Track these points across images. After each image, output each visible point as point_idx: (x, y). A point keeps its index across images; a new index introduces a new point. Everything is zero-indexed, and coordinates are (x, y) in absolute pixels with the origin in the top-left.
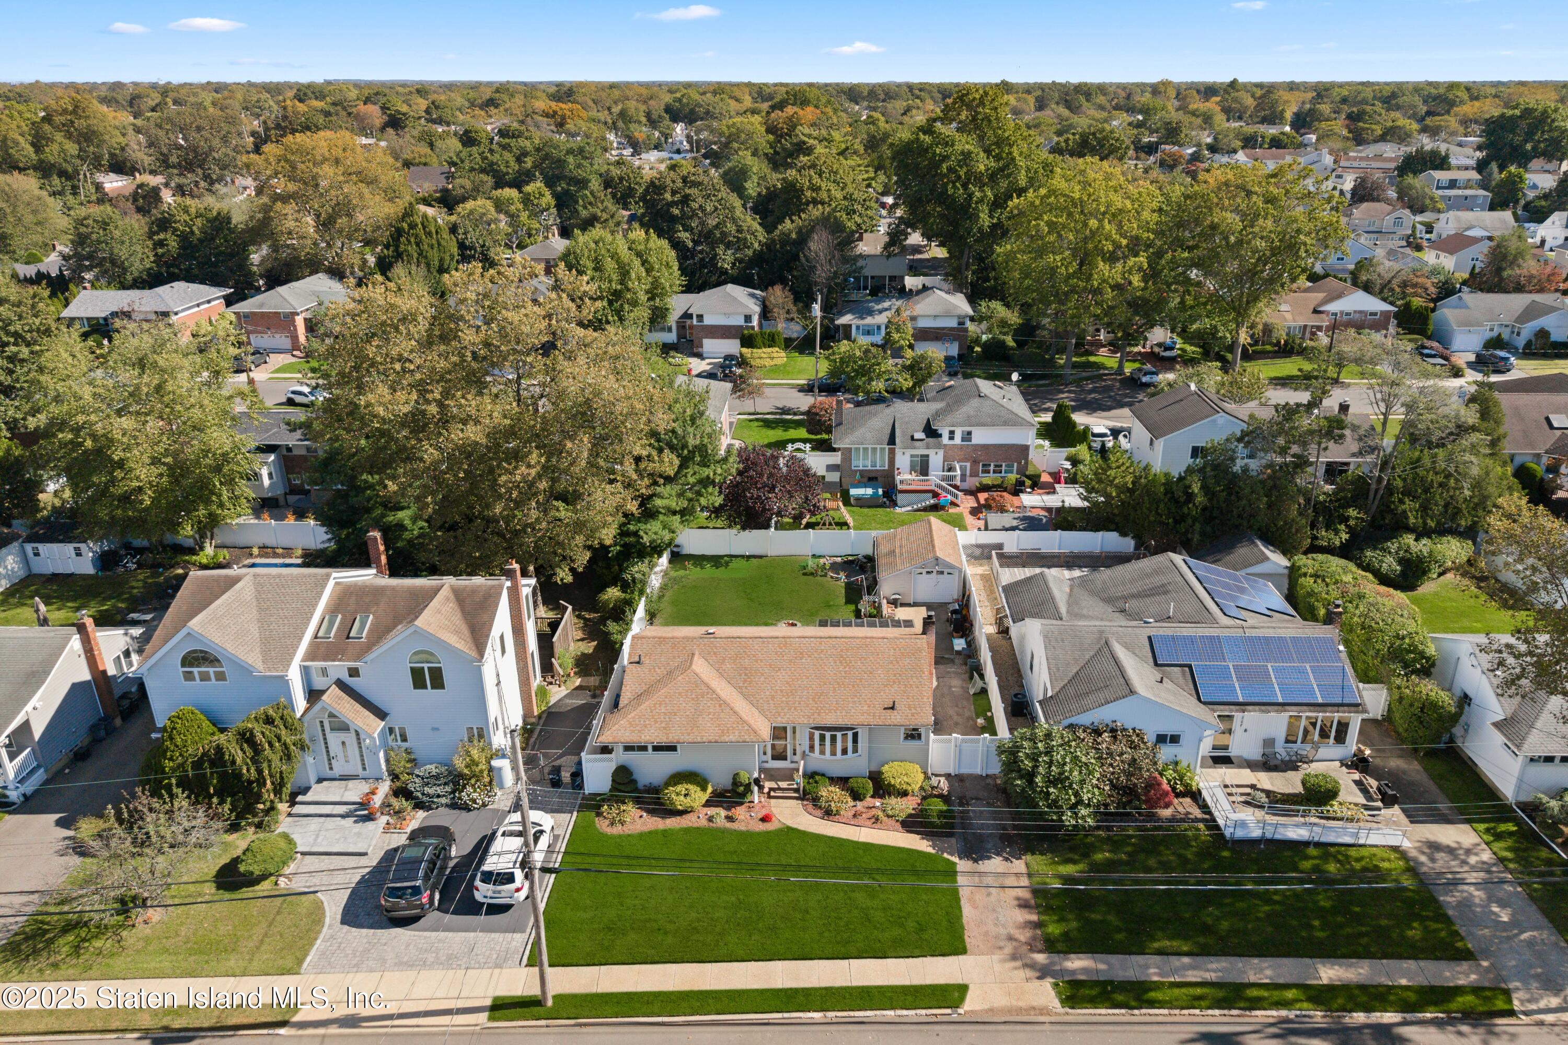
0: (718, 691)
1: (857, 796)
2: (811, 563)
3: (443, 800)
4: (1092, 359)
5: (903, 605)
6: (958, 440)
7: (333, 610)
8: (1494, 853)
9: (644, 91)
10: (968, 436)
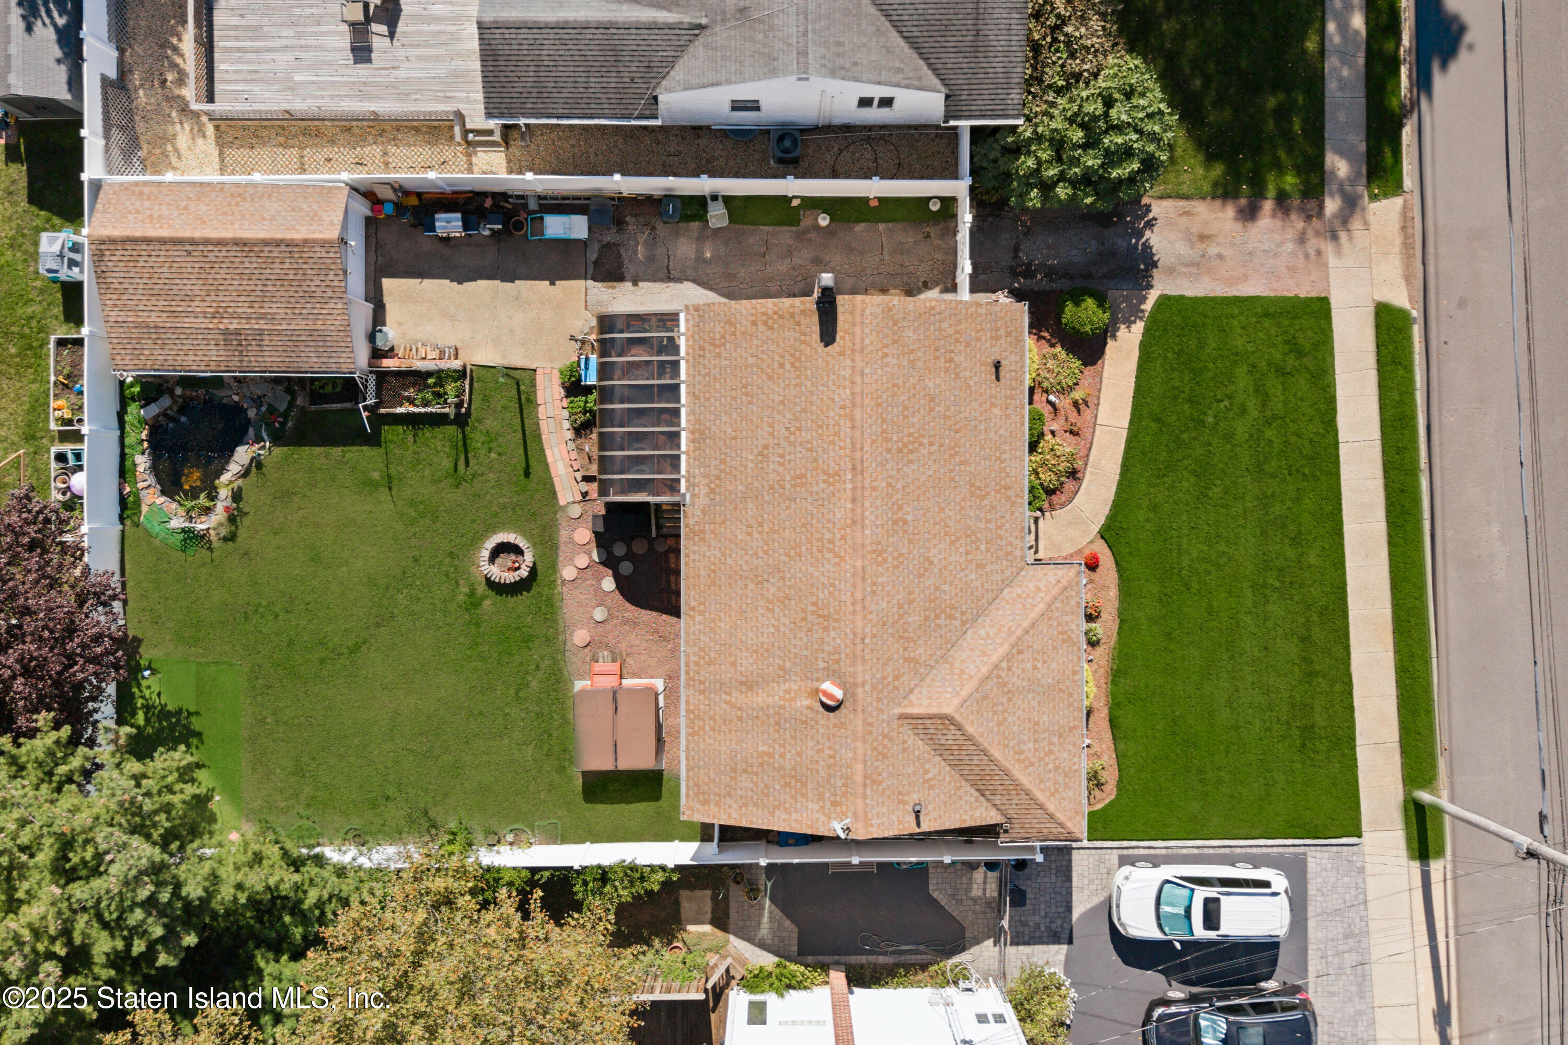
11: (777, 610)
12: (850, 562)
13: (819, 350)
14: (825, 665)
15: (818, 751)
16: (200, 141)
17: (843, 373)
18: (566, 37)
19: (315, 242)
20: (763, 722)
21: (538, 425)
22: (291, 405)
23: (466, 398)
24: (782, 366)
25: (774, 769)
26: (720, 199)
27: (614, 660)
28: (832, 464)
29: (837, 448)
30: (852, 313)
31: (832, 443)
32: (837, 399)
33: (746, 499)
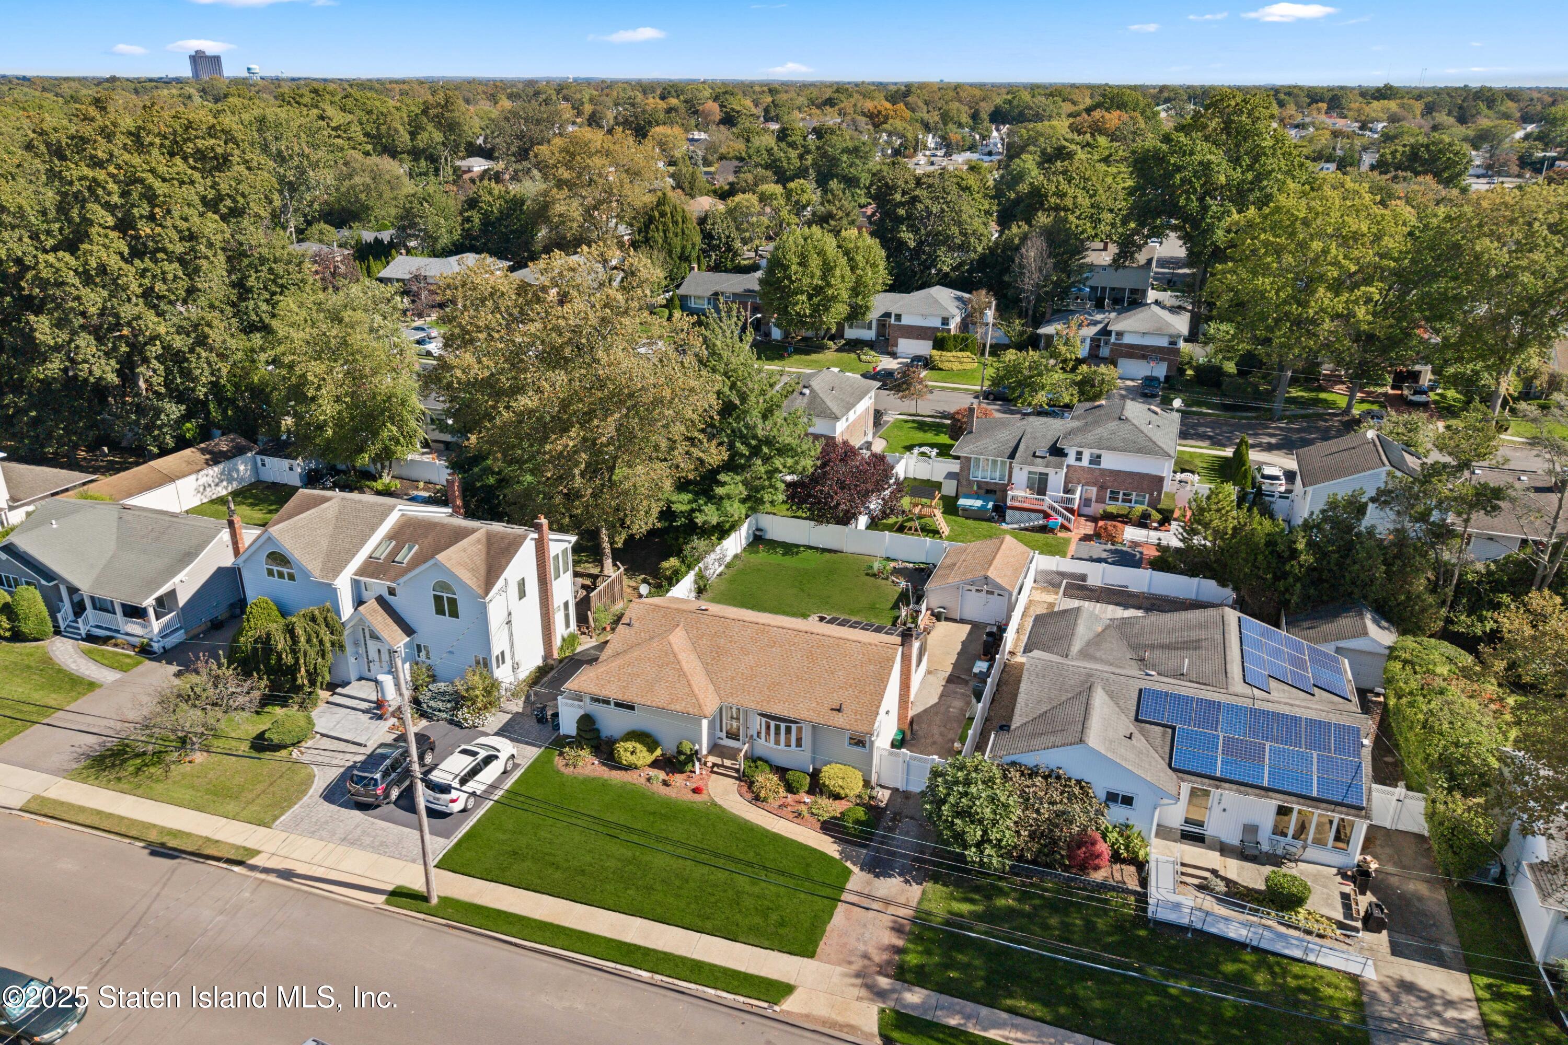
0: (684, 663)
1: (790, 788)
2: (876, 566)
3: (444, 715)
4: (1323, 395)
5: (948, 619)
6: (1085, 462)
7: (390, 537)
8: (1482, 1014)
9: (978, 93)
10: (1096, 459)
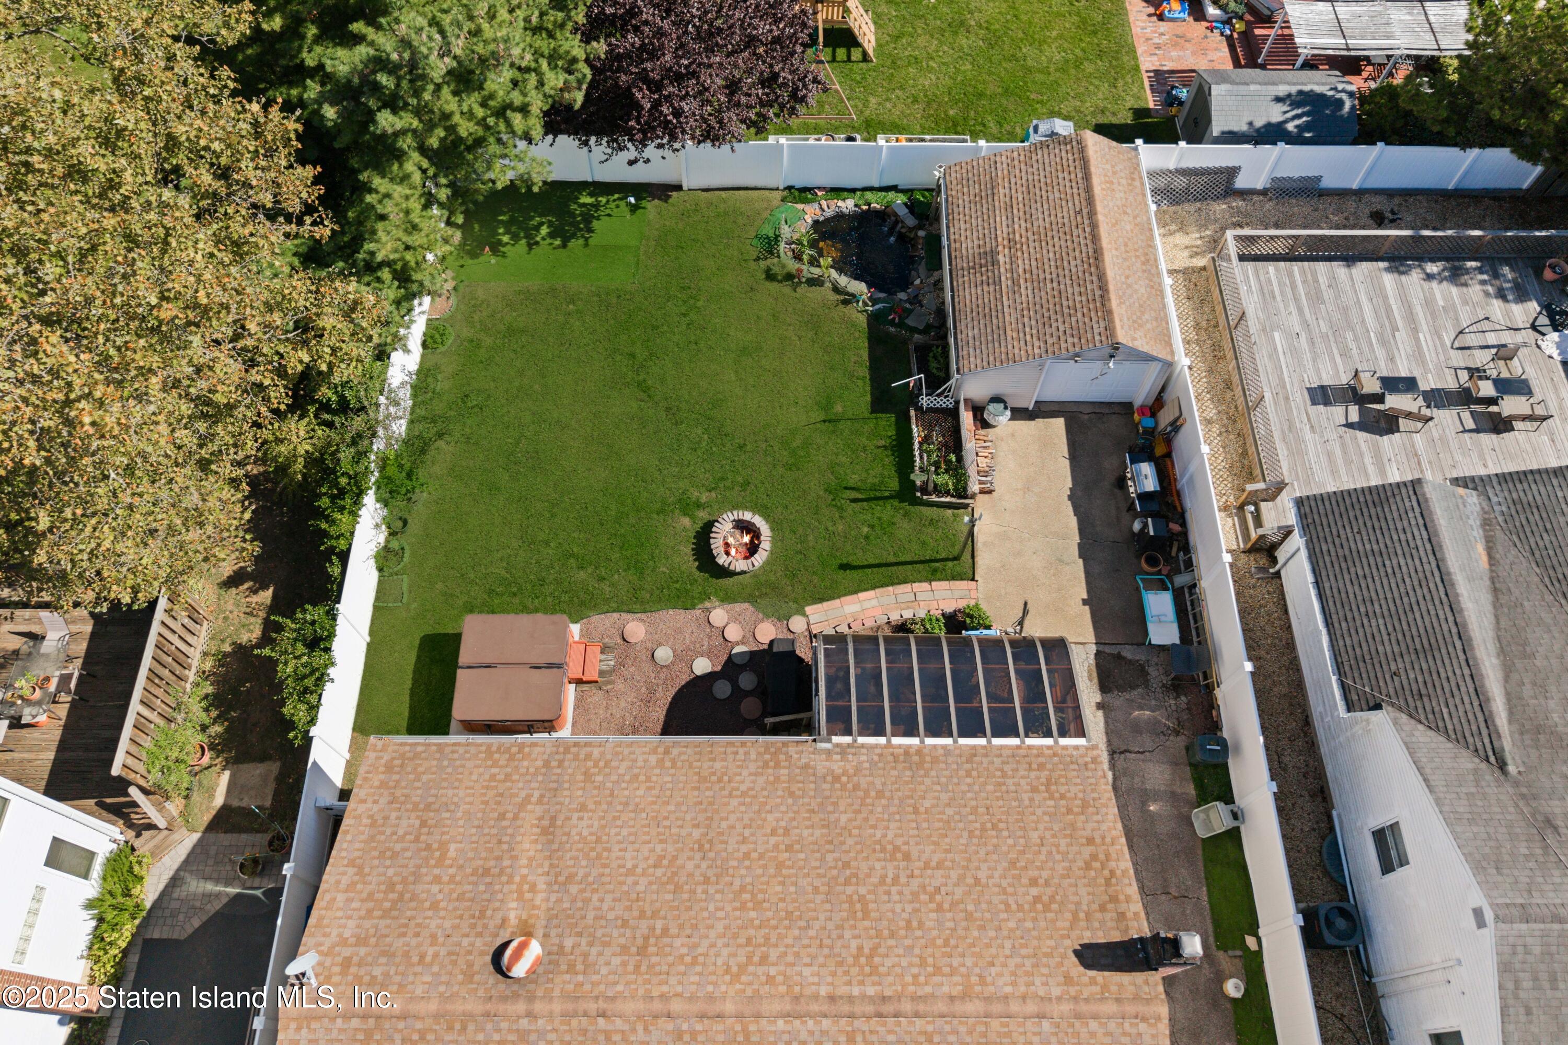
11: (659, 872)
12: (731, 993)
13: (1067, 942)
14: (568, 949)
15: (434, 937)
16: (1186, 253)
17: (1038, 981)
18: (1432, 585)
19: (1111, 321)
20: (491, 850)
21: (905, 582)
22: (914, 330)
23: (934, 498)
24: (1034, 882)
25: (419, 867)
26: (1236, 824)
27: (601, 673)
28: (888, 962)
29: (915, 970)
30: (1136, 998)
31: (923, 963)
32: (993, 970)
33: (828, 826)
